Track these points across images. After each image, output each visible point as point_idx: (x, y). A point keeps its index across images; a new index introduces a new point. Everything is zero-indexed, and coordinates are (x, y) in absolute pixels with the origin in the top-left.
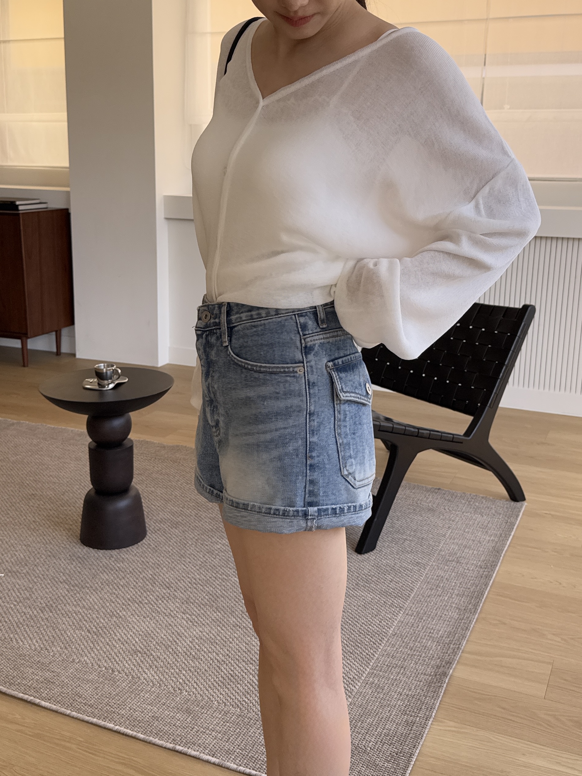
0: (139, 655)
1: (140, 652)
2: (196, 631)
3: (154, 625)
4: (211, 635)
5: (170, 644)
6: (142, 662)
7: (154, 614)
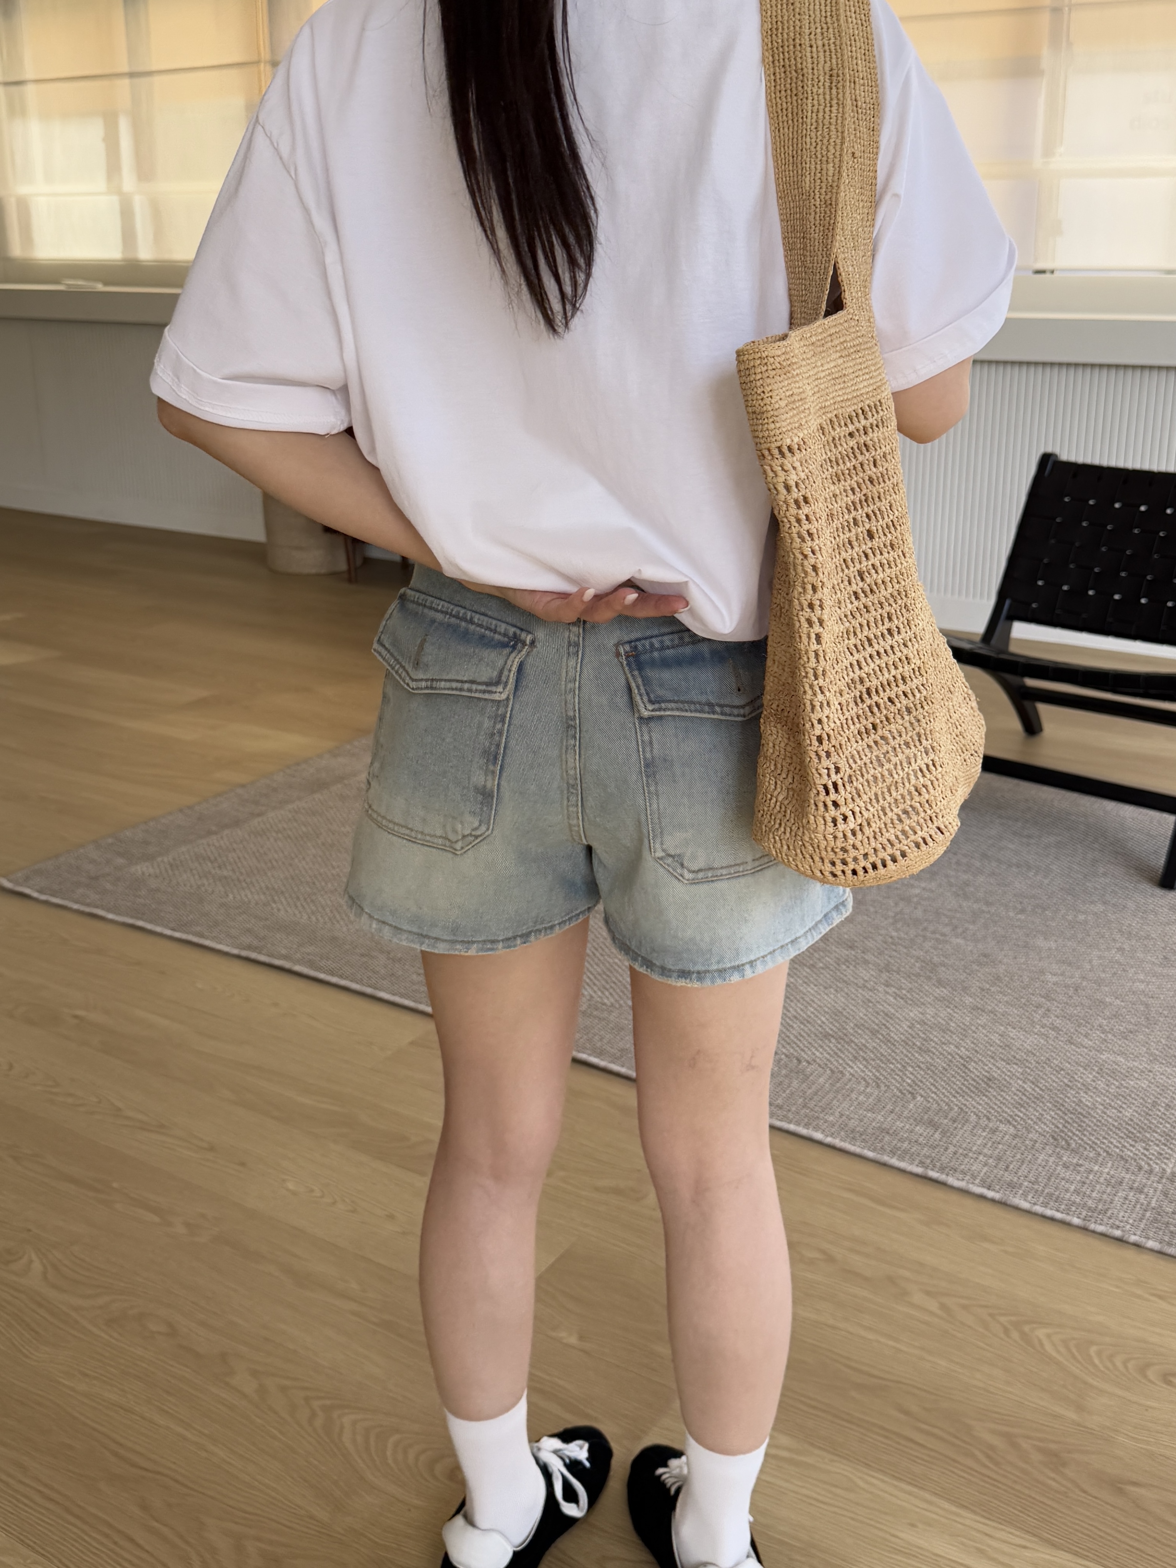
0: (833, 1041)
1: (833, 1036)
2: (914, 1013)
3: (843, 1000)
4: (940, 1020)
5: (876, 1027)
6: (840, 1050)
7: (839, 985)
